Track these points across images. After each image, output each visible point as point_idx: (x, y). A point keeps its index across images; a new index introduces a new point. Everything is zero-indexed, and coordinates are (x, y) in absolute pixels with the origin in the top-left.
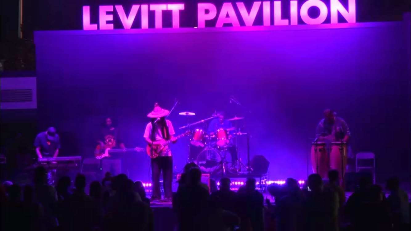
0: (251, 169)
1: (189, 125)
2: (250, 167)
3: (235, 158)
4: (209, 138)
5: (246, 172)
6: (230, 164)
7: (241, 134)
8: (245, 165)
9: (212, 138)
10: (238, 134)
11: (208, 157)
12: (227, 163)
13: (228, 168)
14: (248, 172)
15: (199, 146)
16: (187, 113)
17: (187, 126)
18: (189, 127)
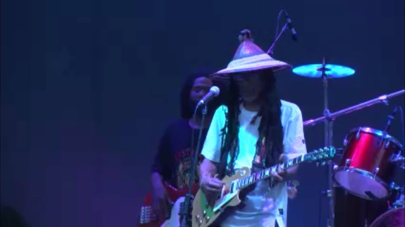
1: (330, 115)
15: (369, 193)
16: (323, 69)
17: (324, 117)
18: (329, 119)
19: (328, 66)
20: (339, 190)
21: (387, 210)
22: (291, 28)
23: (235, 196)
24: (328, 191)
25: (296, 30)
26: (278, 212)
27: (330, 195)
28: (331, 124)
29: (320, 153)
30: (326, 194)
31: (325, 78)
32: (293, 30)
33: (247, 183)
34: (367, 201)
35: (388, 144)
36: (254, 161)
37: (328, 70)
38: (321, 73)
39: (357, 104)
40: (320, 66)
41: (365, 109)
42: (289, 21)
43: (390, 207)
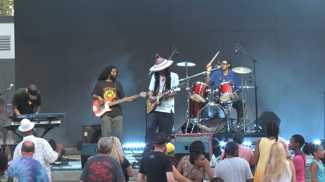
0: (260, 127)
1: (188, 78)
2: (259, 125)
3: (240, 114)
4: (211, 92)
5: (254, 131)
6: (235, 122)
7: (248, 87)
8: (252, 123)
9: (215, 92)
10: (244, 87)
11: (210, 114)
12: (232, 120)
13: (233, 126)
14: (256, 131)
15: (200, 101)
16: (186, 64)
17: (186, 78)
18: (188, 79)
19: (187, 63)
20: (191, 100)
21: (205, 106)
22: (176, 52)
23: (158, 101)
24: (188, 100)
25: (178, 52)
26: (172, 106)
27: (188, 101)
28: (188, 80)
29: (181, 84)
30: (187, 101)
31: (187, 67)
32: (177, 52)
33: (161, 97)
34: (199, 103)
35: (205, 86)
36: (163, 90)
37: (187, 64)
38: (185, 65)
39: (196, 74)
40: (185, 63)
41: (198, 76)
42: (176, 49)
43: (206, 105)
